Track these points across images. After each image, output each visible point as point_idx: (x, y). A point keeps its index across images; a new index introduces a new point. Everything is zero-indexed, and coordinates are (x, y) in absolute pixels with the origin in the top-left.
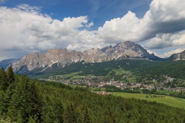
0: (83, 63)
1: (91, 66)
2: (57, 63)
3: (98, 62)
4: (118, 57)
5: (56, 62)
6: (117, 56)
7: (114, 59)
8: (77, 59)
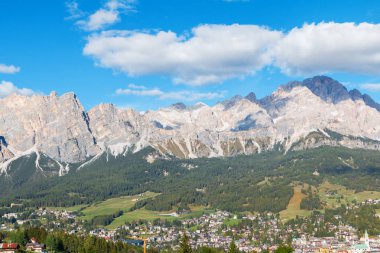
0: (150, 159)
1: (185, 171)
2: (34, 156)
3: (212, 155)
4: (295, 137)
5: (28, 152)
6: (291, 132)
7: (278, 145)
8: (122, 140)
